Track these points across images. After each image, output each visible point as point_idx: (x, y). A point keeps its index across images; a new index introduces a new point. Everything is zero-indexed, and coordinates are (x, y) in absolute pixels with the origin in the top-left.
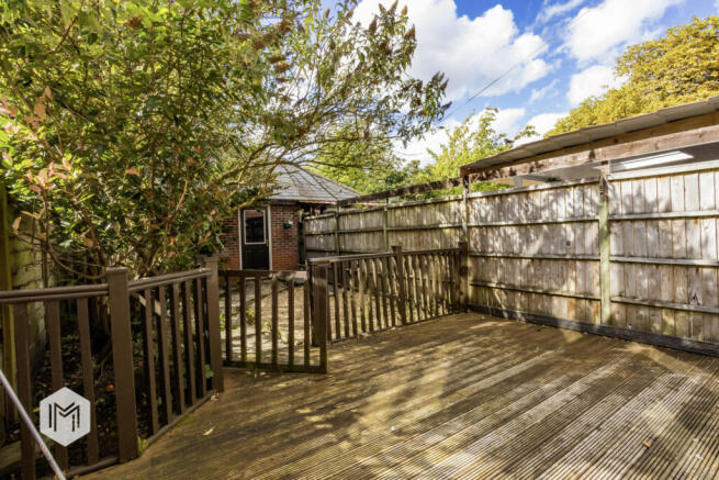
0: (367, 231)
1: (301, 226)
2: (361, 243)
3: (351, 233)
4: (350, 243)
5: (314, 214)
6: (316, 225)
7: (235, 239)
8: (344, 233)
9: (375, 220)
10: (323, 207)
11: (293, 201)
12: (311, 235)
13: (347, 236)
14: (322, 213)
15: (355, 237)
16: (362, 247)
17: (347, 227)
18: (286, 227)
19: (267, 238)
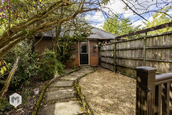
0: (131, 49)
1: (99, 48)
2: (127, 54)
3: (122, 50)
4: (121, 54)
5: (104, 43)
6: (105, 47)
7: (77, 52)
8: (118, 50)
9: (137, 44)
10: (108, 40)
11: (97, 39)
12: (103, 51)
13: (120, 51)
14: (108, 43)
15: (125, 52)
16: (128, 56)
17: (120, 48)
18: (95, 48)
19: (88, 52)
